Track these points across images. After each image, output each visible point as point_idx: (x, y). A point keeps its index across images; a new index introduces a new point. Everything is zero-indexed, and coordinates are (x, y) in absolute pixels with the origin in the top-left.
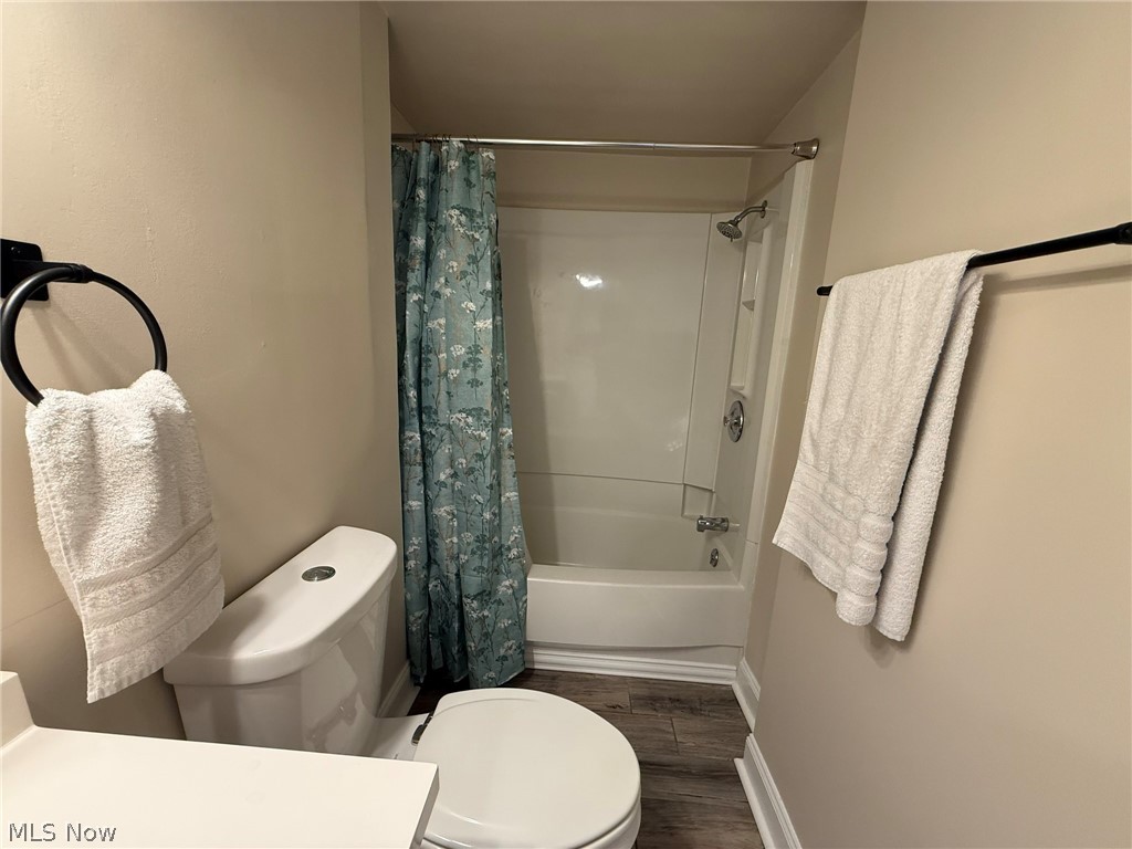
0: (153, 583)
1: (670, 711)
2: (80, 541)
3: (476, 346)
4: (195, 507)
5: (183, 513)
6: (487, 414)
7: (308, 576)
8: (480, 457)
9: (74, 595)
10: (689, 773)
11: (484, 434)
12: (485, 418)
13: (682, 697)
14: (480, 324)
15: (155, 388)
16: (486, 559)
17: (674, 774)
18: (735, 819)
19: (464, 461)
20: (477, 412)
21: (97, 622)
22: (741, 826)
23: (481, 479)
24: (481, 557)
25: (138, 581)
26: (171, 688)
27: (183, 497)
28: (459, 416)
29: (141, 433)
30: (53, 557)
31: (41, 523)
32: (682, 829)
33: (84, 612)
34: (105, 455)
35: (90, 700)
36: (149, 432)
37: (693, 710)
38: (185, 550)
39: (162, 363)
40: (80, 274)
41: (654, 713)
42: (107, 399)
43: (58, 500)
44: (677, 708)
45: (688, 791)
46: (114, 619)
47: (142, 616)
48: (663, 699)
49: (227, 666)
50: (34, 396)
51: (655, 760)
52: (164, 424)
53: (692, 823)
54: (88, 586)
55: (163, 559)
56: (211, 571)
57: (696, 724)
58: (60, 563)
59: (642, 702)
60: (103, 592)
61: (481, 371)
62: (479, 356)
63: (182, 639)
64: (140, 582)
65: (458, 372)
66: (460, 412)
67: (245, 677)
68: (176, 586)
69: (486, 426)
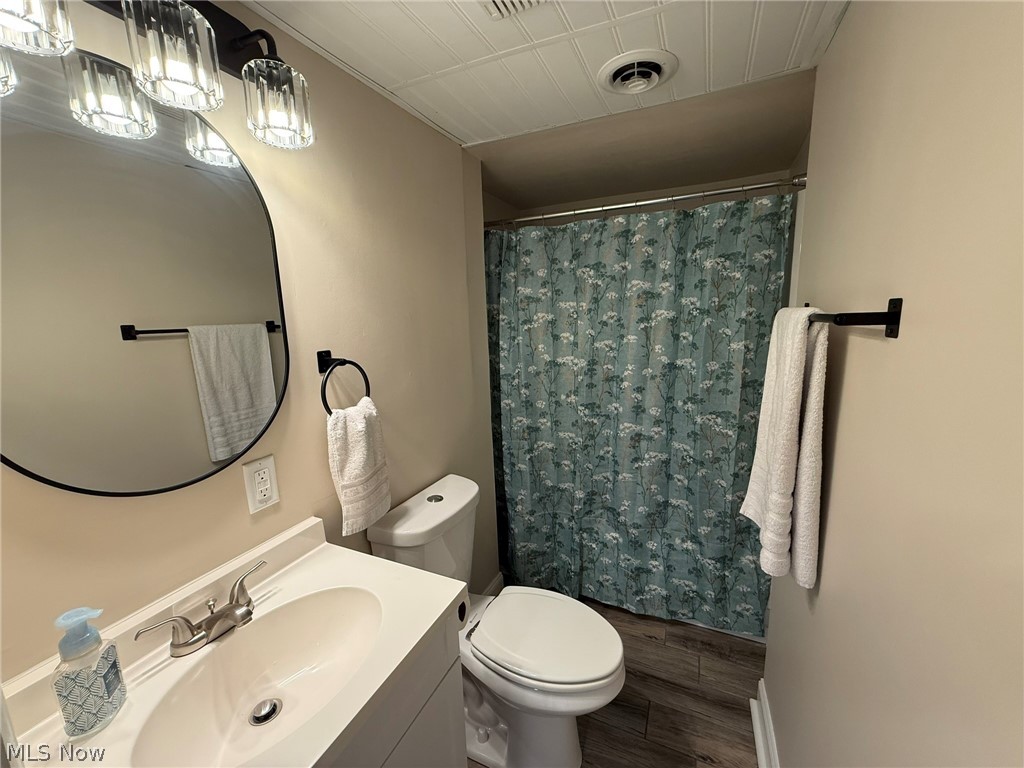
0: (365, 490)
1: (700, 651)
2: (342, 470)
3: (729, 363)
4: (379, 458)
5: (375, 460)
6: (735, 417)
7: (430, 499)
8: (726, 450)
9: (339, 491)
10: (704, 698)
11: (730, 433)
12: (733, 420)
13: (714, 643)
14: (734, 346)
15: (366, 405)
16: (728, 531)
17: (690, 695)
18: (738, 740)
19: (711, 452)
20: (725, 415)
21: (347, 503)
22: (741, 747)
23: (725, 468)
24: (723, 530)
25: (359, 488)
26: (369, 543)
27: (375, 453)
28: (709, 417)
29: (361, 426)
30: (333, 474)
31: (330, 460)
32: (687, 733)
33: (342, 499)
34: (350, 435)
35: (344, 534)
36: (364, 425)
37: (721, 655)
38: (375, 477)
39: (368, 395)
40: (343, 362)
41: (685, 649)
42: (351, 410)
43: (336, 453)
44: (708, 651)
45: (699, 710)
46: (351, 502)
47: (359, 504)
48: (695, 640)
49: (391, 536)
50: (330, 413)
51: (677, 682)
52: (369, 420)
53: (697, 732)
54: (345, 487)
55: (367, 480)
56: (385, 488)
57: (721, 665)
58: (335, 477)
59: (675, 639)
60: (348, 490)
61: (732, 383)
62: (731, 371)
63: (374, 518)
64: (360, 488)
65: (711, 382)
66: (710, 413)
67: (399, 543)
68: (372, 493)
69: (734, 426)
